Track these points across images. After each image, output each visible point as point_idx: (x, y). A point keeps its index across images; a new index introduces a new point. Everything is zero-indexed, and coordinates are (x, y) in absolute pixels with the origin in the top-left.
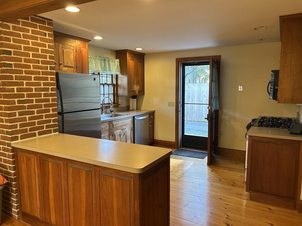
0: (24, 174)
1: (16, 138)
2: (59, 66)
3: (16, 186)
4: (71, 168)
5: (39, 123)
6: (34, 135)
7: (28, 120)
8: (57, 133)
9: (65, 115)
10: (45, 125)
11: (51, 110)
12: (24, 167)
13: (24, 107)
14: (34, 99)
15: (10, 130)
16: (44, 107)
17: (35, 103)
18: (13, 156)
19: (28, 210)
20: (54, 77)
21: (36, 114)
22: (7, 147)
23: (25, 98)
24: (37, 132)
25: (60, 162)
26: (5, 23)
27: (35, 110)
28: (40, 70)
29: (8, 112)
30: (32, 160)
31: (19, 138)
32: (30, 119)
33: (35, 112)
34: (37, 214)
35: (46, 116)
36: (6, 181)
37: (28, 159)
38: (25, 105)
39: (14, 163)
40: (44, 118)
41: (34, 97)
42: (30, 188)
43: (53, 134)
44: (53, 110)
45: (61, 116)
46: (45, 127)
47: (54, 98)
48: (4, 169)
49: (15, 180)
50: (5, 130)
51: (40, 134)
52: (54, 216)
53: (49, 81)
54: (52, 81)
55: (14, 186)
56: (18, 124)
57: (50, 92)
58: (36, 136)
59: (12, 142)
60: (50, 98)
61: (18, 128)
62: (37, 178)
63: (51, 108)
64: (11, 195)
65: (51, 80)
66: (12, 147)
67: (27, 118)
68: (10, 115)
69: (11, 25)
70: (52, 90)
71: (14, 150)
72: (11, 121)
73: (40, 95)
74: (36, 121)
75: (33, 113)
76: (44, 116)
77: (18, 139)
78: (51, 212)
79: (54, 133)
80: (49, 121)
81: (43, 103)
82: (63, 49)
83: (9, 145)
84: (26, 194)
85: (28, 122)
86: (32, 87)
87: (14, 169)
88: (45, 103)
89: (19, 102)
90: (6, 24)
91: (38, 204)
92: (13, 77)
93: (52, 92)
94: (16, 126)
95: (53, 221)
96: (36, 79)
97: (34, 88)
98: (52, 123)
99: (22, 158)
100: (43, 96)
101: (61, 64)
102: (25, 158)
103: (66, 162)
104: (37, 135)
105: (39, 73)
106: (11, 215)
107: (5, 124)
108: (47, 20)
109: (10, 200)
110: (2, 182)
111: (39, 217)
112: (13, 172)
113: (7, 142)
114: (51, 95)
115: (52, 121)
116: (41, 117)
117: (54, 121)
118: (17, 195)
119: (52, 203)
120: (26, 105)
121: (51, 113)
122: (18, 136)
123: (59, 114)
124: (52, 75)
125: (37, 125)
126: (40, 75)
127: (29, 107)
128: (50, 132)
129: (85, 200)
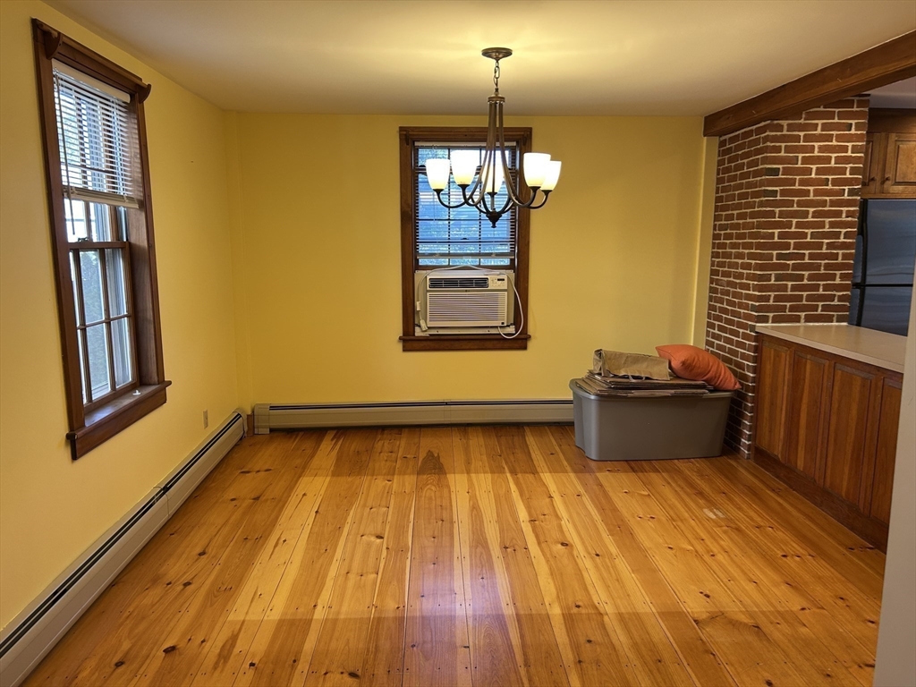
0: (768, 381)
1: (765, 319)
2: (883, 183)
3: (754, 400)
4: (840, 372)
5: (809, 298)
6: (797, 319)
7: (789, 290)
8: (845, 324)
9: (868, 290)
10: (821, 304)
11: (838, 277)
12: (768, 368)
13: (786, 267)
14: (807, 252)
15: (757, 304)
16: (825, 270)
17: (807, 261)
18: (756, 349)
19: (764, 445)
20: (854, 211)
21: (805, 282)
22: (748, 332)
23: (791, 251)
24: (803, 314)
25: (824, 361)
26: (776, 122)
27: (806, 273)
28: (827, 198)
29: (759, 273)
30: (783, 355)
31: (770, 321)
32: (794, 288)
33: (806, 277)
34: (778, 451)
35: (826, 288)
36: (738, 386)
37: (777, 355)
38: (788, 262)
39: (755, 360)
40: (821, 290)
41: (807, 250)
42: (772, 404)
43: (835, 324)
44: (843, 277)
45: (858, 291)
46: (820, 308)
47: (848, 251)
48: (739, 370)
49: (753, 390)
50: (750, 303)
51: (808, 319)
52: (803, 456)
53: (844, 218)
54: (850, 219)
55: (749, 399)
56: (772, 294)
57: (842, 240)
58: (799, 322)
59: (758, 324)
60: (840, 252)
61: (771, 302)
62: (786, 388)
63: (838, 273)
64: (742, 415)
65: (847, 217)
66: (756, 333)
67: (789, 286)
68: (761, 278)
69: (785, 123)
70: (847, 235)
71: (760, 337)
72: (760, 288)
73: (820, 246)
74: (805, 294)
75: (801, 278)
76: (821, 287)
77: (767, 322)
78: (800, 449)
79: (837, 324)
80: (832, 298)
81: (823, 262)
82: (898, 143)
83: (752, 328)
84: (766, 414)
85: (789, 293)
86: (806, 231)
87: (755, 370)
88: (827, 261)
89: (780, 257)
90: (777, 124)
91: (781, 433)
92: (775, 213)
93: (845, 240)
94: (767, 298)
95: (800, 464)
96: (815, 214)
97: (809, 231)
98: (836, 302)
99: (769, 352)
100: (825, 247)
101: (887, 179)
102: (772, 352)
103: (833, 362)
104: (802, 320)
105: (824, 203)
106: (738, 450)
107: (751, 292)
108: (857, 98)
109: (740, 423)
110: (733, 385)
111: (780, 456)
112: (752, 375)
113: (750, 323)
114: (844, 246)
115: (836, 298)
116: (816, 287)
117: (841, 298)
118: (751, 417)
119: (802, 432)
120: (790, 262)
121: (838, 281)
122: (768, 316)
123: (856, 285)
124: (851, 207)
125: (804, 302)
126: (825, 206)
127: (795, 267)
128: (830, 319)
129: (853, 431)
